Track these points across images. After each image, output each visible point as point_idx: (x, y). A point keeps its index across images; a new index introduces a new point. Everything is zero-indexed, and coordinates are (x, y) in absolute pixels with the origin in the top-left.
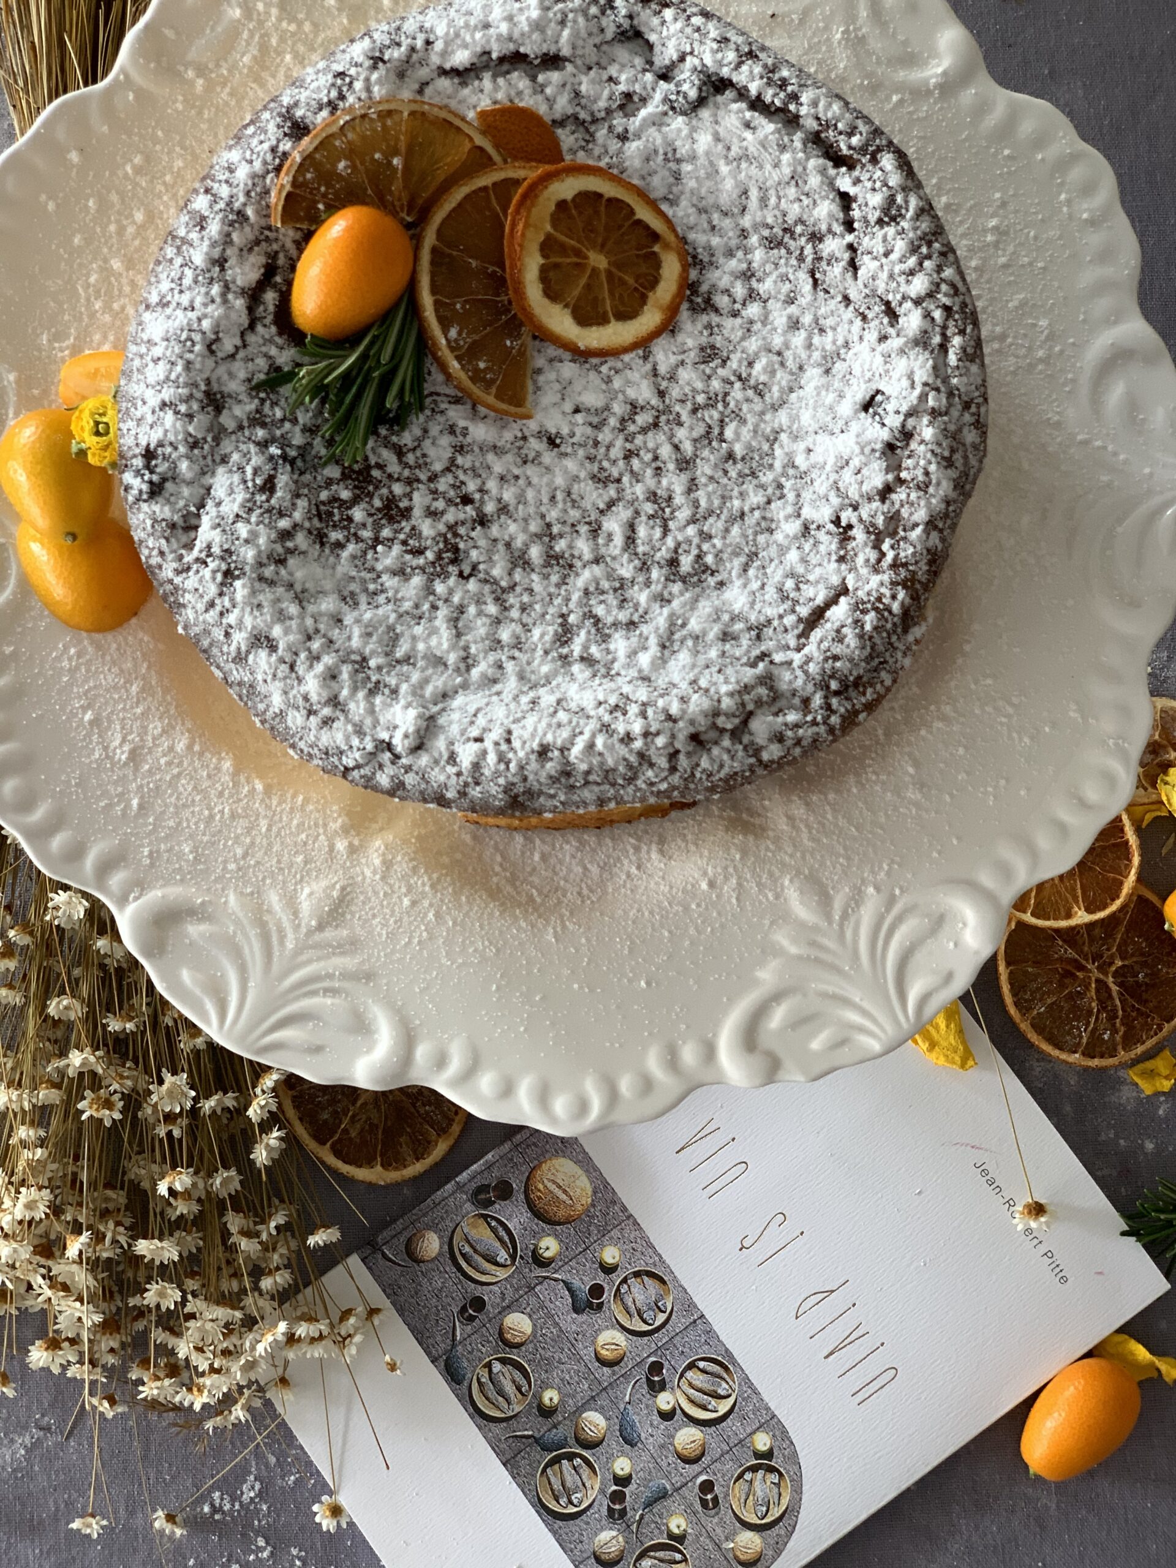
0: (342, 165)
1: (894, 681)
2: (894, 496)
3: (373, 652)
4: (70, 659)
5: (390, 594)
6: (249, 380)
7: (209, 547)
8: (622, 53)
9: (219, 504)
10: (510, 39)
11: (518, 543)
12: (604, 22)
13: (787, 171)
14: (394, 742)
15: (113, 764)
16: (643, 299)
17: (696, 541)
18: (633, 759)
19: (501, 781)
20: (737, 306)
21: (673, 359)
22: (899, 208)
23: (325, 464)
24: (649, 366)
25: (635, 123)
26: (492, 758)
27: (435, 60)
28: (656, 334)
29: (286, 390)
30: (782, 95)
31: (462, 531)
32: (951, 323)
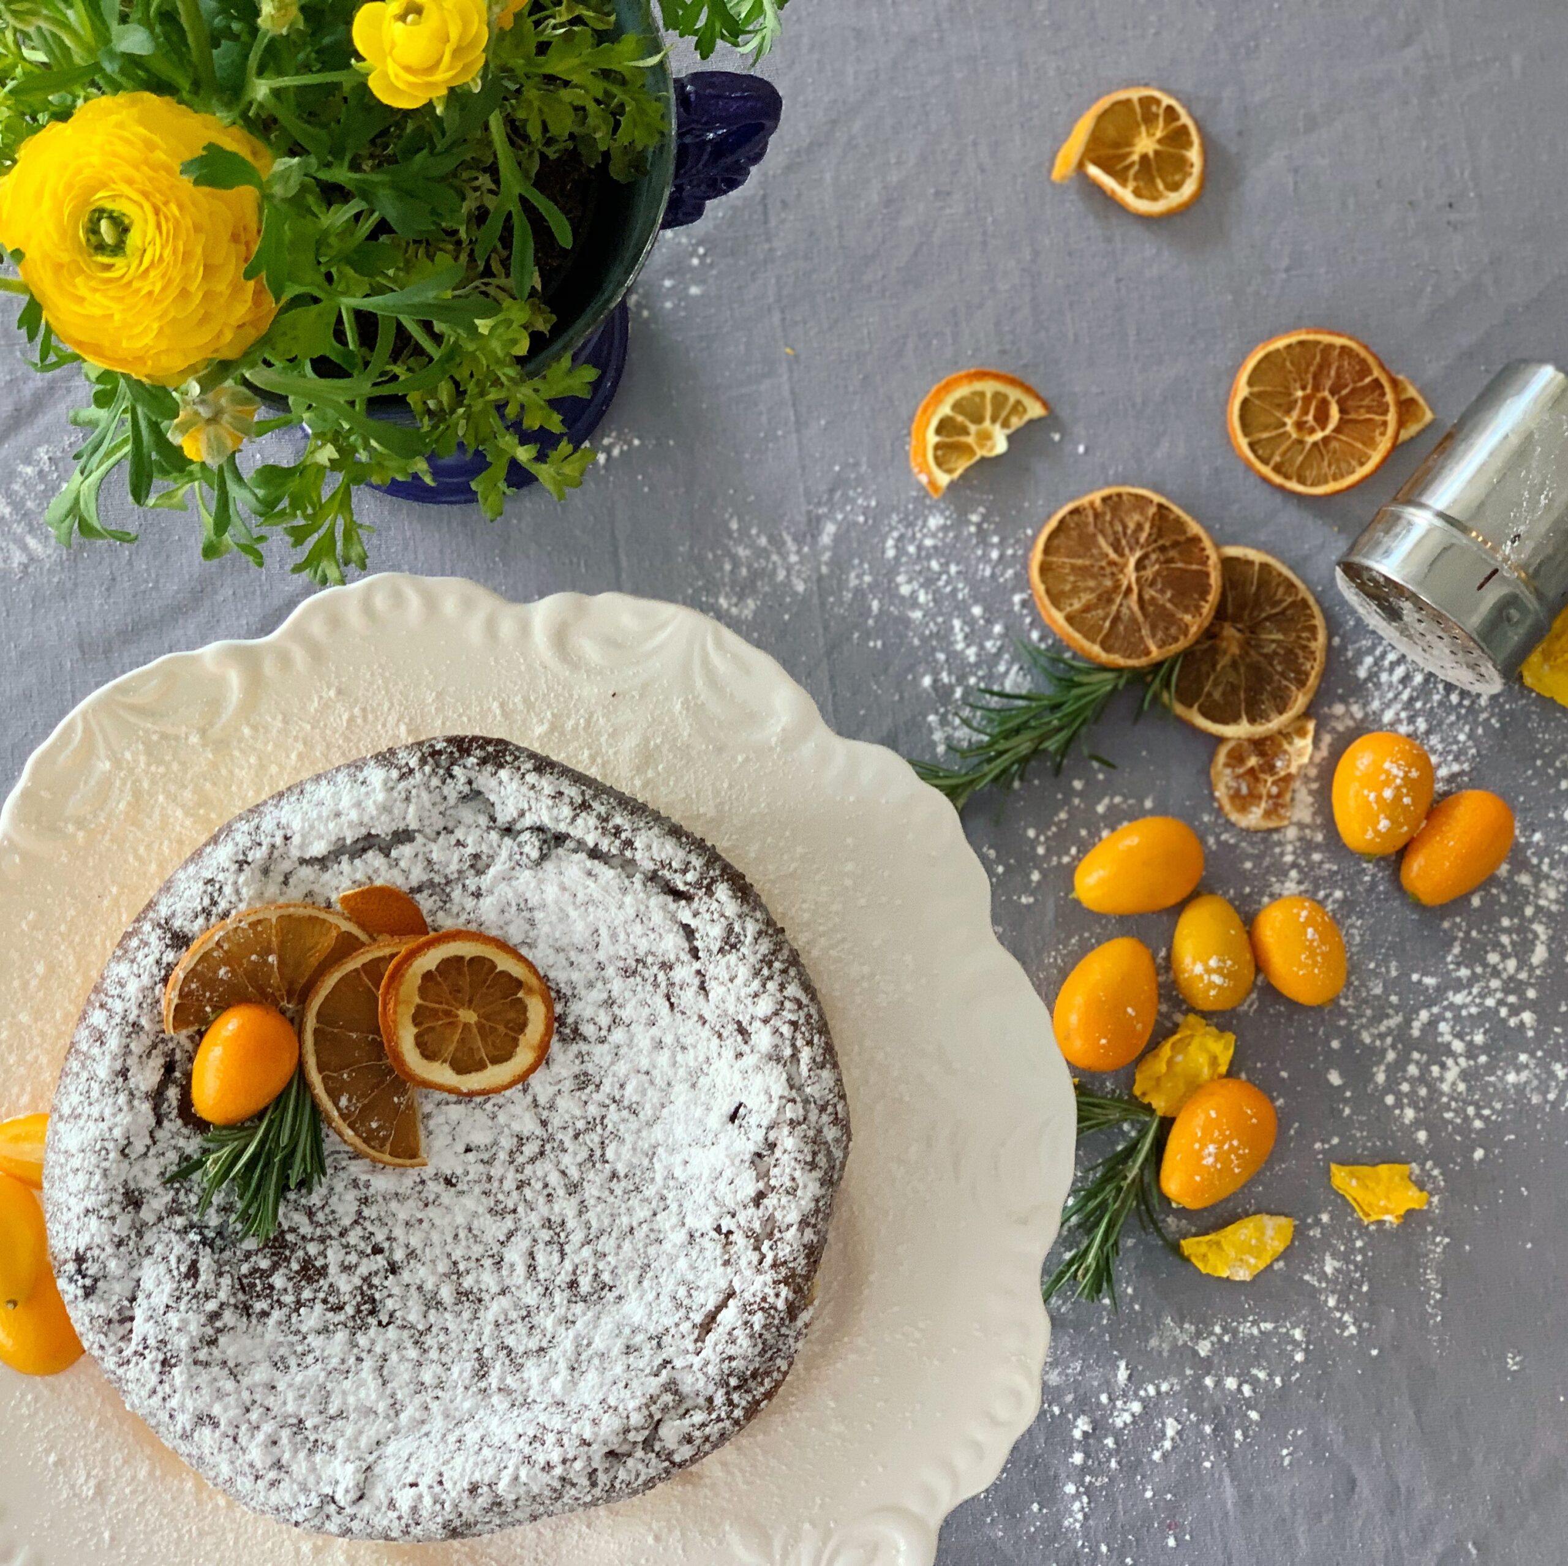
0: (222, 972)
1: (790, 1364)
2: (766, 1201)
3: (307, 1413)
4: (28, 1405)
5: (318, 1353)
6: (163, 1174)
7: (145, 1339)
8: (467, 814)
9: (149, 1296)
10: (361, 824)
11: (429, 1286)
12: (446, 790)
13: (631, 912)
14: (337, 1497)
15: (82, 1501)
16: (515, 1042)
17: (591, 1261)
18: (557, 1484)
19: (439, 1519)
20: (603, 1033)
21: (552, 1090)
22: (738, 936)
23: (241, 1240)
24: (529, 1098)
25: (486, 881)
26: (427, 1501)
27: (295, 853)
28: (532, 1069)
29: (196, 1176)
30: (617, 842)
31: (376, 1281)
32: (799, 1036)
